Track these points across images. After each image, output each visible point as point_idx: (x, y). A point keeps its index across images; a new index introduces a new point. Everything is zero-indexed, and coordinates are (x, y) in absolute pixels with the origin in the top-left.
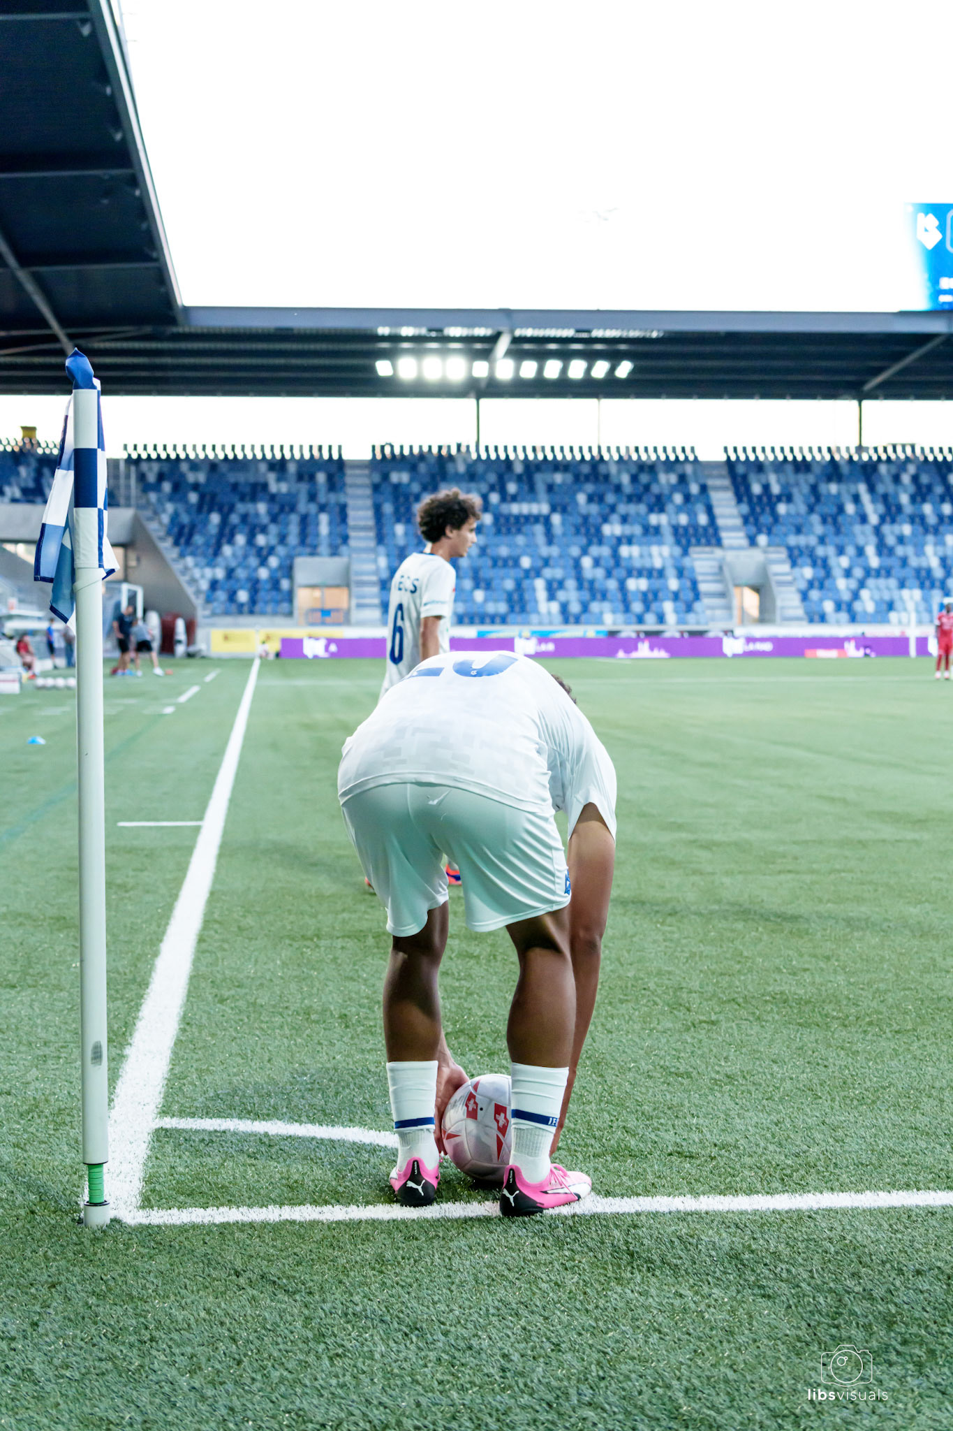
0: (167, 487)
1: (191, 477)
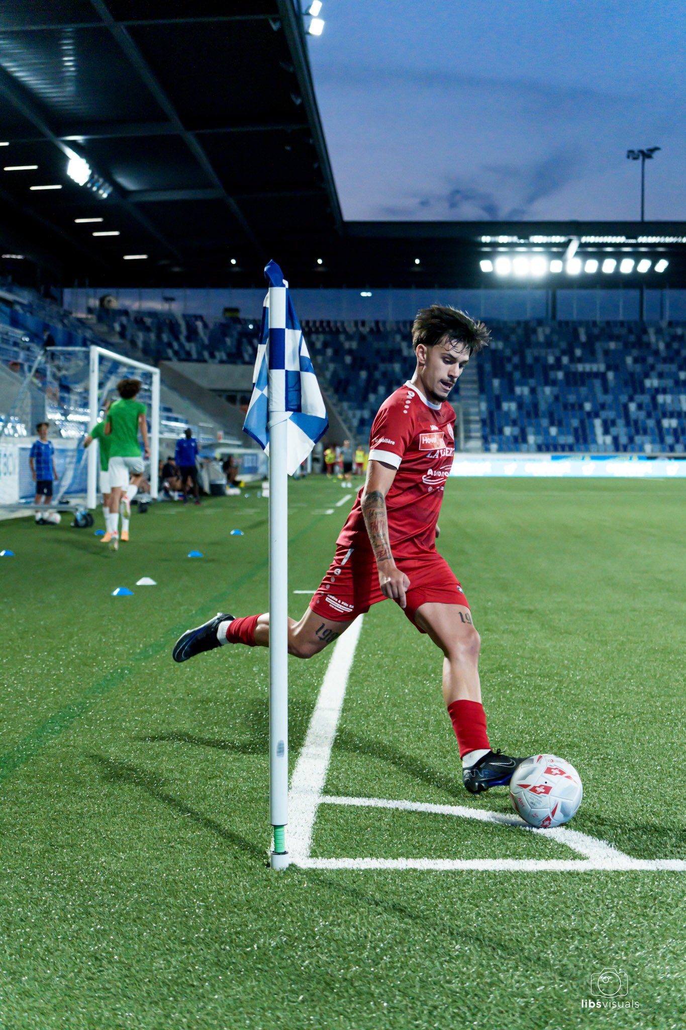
0: (329, 352)
1: (347, 345)
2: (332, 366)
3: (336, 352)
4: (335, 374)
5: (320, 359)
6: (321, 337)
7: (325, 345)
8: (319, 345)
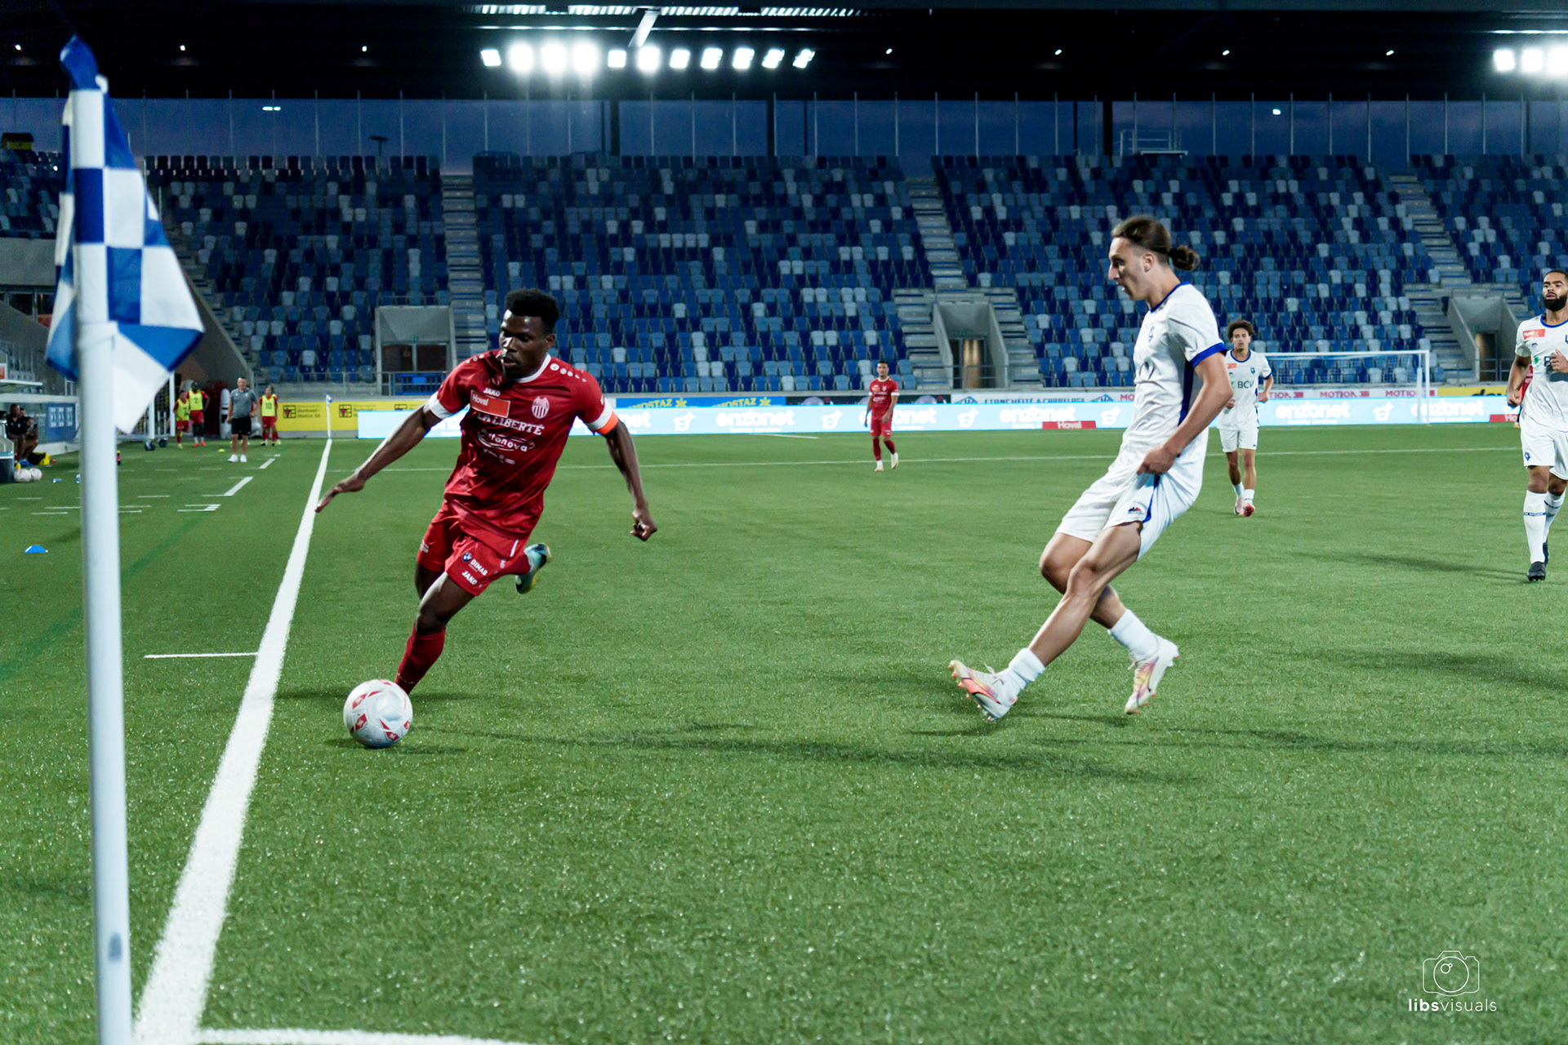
0: (206, 214)
1: (237, 202)
2: (210, 241)
3: (217, 216)
4: (216, 254)
5: (187, 226)
6: (190, 187)
7: (198, 202)
8: (185, 202)
